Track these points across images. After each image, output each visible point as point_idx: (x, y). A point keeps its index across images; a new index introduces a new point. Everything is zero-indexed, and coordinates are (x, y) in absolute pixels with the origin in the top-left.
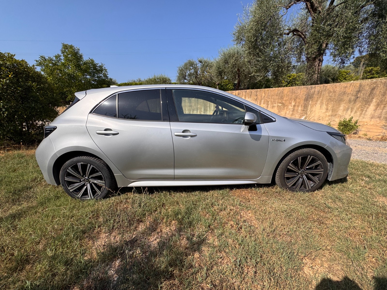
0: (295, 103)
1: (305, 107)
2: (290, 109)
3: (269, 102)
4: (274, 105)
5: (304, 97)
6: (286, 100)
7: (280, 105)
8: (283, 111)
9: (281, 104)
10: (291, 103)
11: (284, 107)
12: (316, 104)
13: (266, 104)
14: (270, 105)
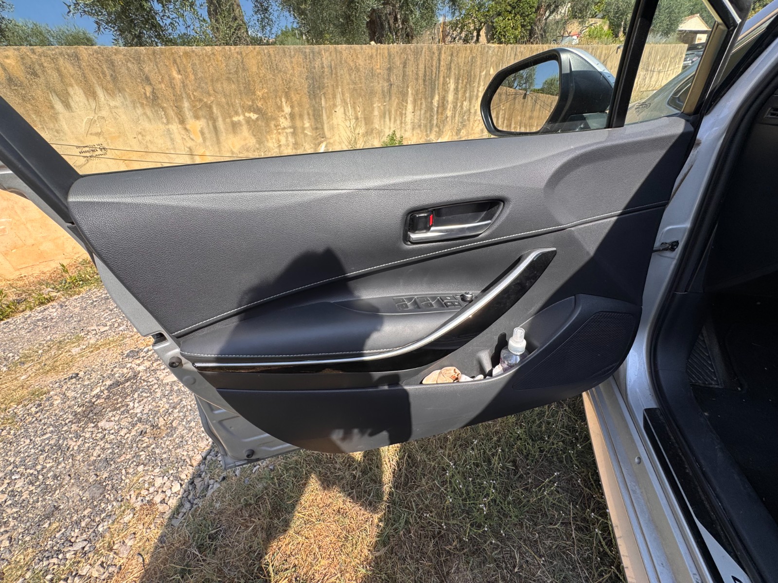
0: (292, 107)
1: (317, 116)
2: (284, 128)
3: (215, 110)
4: (235, 119)
5: (306, 86)
6: (263, 98)
7: (254, 116)
8: (269, 137)
9: (255, 112)
10: (280, 109)
11: (267, 125)
12: (335, 105)
13: (205, 117)
14: (220, 119)
